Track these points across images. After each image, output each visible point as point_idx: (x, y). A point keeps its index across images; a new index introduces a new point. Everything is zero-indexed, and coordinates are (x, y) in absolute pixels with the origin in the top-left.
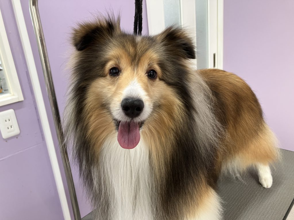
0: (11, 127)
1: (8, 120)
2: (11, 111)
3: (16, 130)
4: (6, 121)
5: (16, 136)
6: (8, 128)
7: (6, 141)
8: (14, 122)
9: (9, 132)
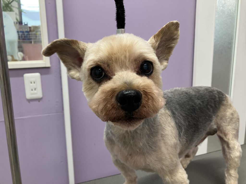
0: (35, 89)
1: (33, 83)
2: (37, 75)
3: (39, 94)
4: (31, 83)
5: (39, 100)
6: (32, 90)
7: (29, 102)
8: (39, 85)
9: (32, 94)
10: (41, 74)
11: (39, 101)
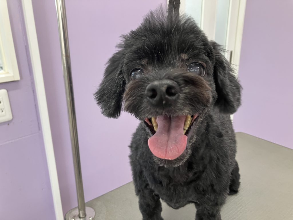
0: (2, 111)
10: (8, 91)
11: (8, 124)
